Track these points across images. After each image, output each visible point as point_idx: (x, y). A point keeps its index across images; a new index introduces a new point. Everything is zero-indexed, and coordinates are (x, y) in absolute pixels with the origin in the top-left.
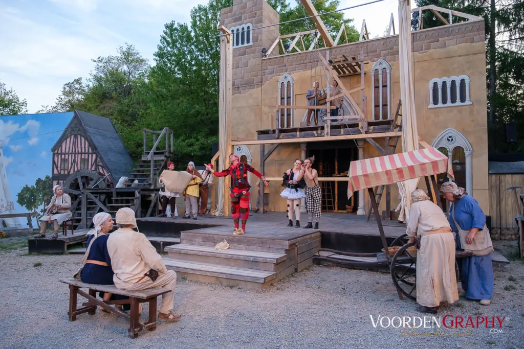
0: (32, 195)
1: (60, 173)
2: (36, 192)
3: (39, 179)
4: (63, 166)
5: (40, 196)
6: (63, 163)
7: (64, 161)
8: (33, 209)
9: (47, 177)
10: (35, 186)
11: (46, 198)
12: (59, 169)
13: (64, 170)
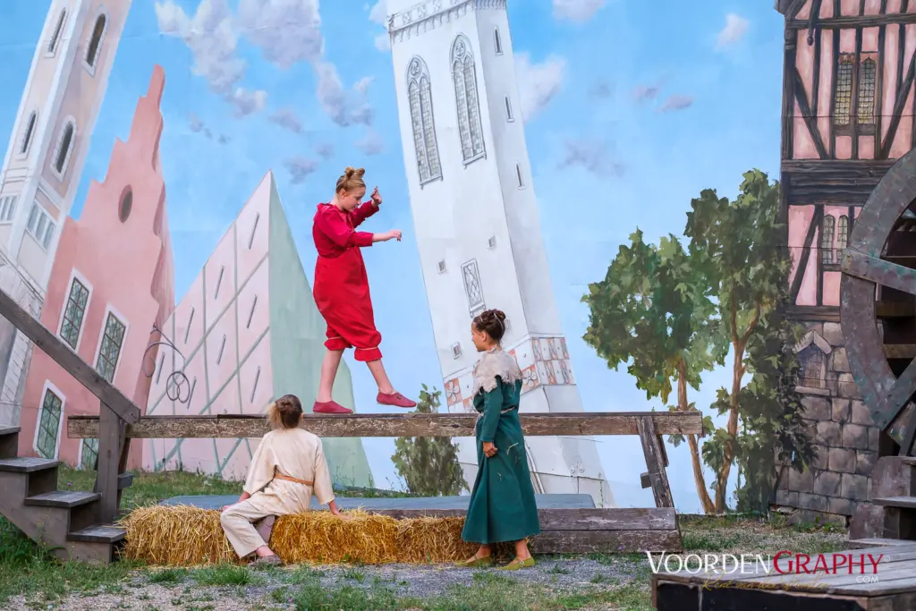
0: (667, 299)
1: (827, 154)
2: (688, 277)
3: (709, 194)
4: (844, 108)
5: (711, 308)
6: (845, 87)
7: (857, 69)
8: (675, 385)
9: (755, 184)
10: (686, 242)
11: (744, 320)
12: (824, 126)
13: (856, 131)
